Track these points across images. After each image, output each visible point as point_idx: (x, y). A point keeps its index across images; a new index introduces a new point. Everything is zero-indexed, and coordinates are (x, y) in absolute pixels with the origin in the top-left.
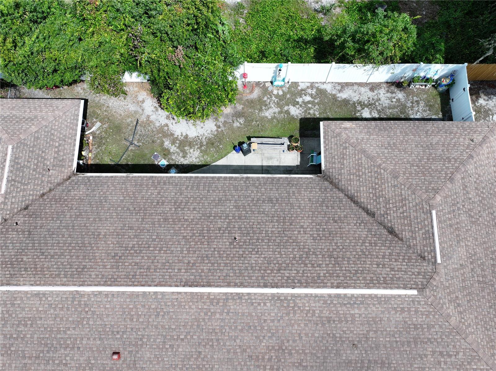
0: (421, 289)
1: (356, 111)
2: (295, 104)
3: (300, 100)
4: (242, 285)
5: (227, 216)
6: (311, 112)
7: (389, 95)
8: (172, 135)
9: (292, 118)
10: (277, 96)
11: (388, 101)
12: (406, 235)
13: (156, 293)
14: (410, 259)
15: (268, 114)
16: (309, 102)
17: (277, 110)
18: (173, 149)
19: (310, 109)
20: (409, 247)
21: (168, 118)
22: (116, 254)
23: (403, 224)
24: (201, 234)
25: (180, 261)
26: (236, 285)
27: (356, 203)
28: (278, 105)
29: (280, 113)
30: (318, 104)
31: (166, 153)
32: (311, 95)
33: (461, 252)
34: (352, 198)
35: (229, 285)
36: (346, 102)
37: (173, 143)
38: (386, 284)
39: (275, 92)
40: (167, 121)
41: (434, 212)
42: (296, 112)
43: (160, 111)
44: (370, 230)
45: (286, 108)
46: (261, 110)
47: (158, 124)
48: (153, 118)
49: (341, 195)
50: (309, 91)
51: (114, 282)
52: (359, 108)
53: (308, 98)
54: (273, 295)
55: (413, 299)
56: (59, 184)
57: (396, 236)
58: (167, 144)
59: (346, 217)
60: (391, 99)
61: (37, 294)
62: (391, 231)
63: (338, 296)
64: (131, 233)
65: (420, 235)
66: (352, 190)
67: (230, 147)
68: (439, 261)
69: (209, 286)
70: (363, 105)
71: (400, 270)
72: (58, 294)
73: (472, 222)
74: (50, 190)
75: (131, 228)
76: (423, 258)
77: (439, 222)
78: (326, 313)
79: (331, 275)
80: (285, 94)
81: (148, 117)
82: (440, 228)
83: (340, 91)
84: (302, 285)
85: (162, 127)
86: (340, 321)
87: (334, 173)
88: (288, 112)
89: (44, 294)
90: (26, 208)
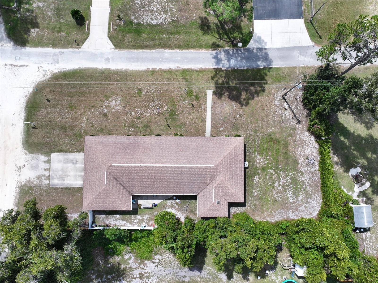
0: (111, 166)
1: (121, 217)
2: (139, 219)
3: (137, 221)
4: (152, 166)
5: (156, 183)
6: (134, 217)
7: (111, 222)
8: (175, 209)
9: (140, 215)
10: (144, 222)
11: (111, 220)
12: (113, 178)
13: (172, 164)
14: (112, 173)
15: (147, 216)
16: (135, 220)
17: (144, 217)
18: (175, 205)
19: (135, 218)
20: (112, 175)
21: (177, 215)
22: (183, 173)
23: (113, 181)
24: (163, 178)
25: (167, 172)
26: (154, 166)
27: (124, 187)
28: (144, 219)
29: (143, 217)
30: (132, 219)
31: (177, 204)
32: (134, 222)
33: (100, 174)
34: (125, 188)
35: (155, 166)
36: (124, 220)
37: (175, 207)
38: (119, 167)
39: (145, 223)
40: (177, 214)
41: (105, 184)
42: (139, 217)
43: (179, 217)
44: (121, 180)
45: (142, 218)
46: (149, 217)
47: (180, 213)
48: (181, 215)
49: (127, 189)
50: (134, 224)
51: (182, 167)
52: (120, 218)
53: (135, 221)
54: (145, 164)
55: (113, 163)
56: (201, 192)
57: (115, 178)
58: (177, 207)
59: (127, 183)
60: (110, 221)
61: (199, 164)
62: (116, 179)
63: (130, 164)
64: (180, 179)
65: (109, 178)
66: (125, 190)
67: (158, 205)
68: (106, 172)
69: (160, 166)
70: (119, 219)
71: (115, 170)
72: (195, 164)
73: (96, 182)
74: (203, 190)
75: (180, 180)
76: (109, 173)
77: (104, 181)
78: (133, 160)
79: (131, 169)
80: (142, 223)
81: (183, 215)
82: (104, 180)
83: (125, 224)
84: (138, 166)
85: (179, 212)
86: (130, 158)
87: (129, 195)
88: (141, 217)
89: (198, 164)
90: (208, 185)
